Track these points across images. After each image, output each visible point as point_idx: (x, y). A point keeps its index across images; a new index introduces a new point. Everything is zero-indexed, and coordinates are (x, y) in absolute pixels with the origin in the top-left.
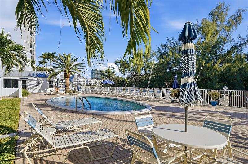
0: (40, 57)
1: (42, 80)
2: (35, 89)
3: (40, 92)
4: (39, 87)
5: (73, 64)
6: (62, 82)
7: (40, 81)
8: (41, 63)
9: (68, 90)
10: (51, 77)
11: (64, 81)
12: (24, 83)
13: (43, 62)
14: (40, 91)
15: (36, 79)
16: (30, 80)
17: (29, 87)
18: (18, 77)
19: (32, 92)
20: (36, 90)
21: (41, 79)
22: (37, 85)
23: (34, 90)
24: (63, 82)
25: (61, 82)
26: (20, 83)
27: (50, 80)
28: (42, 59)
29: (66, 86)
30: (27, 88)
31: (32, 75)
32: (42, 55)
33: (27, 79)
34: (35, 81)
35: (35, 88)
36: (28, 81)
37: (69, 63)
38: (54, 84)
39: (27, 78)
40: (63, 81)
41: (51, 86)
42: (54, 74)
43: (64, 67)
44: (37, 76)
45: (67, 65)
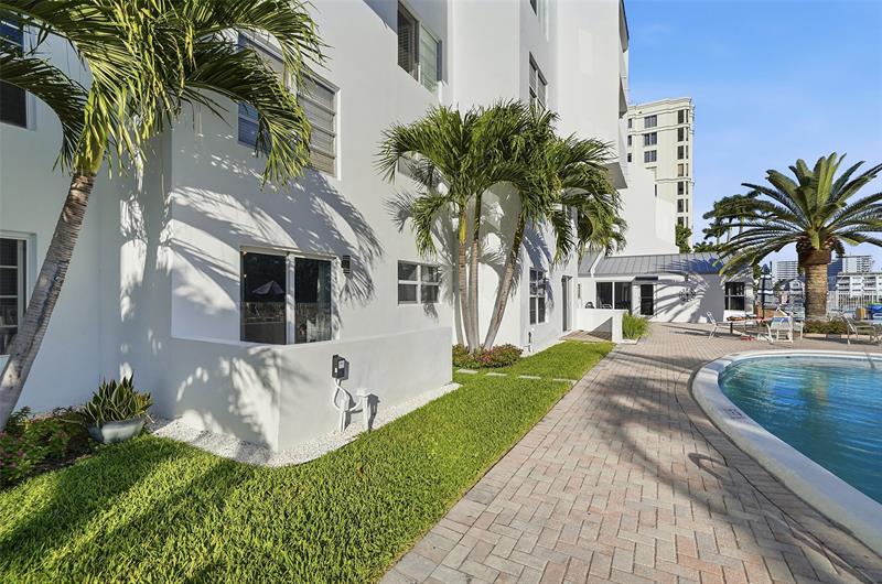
0: (706, 216)
1: (702, 283)
2: (680, 311)
3: (696, 322)
4: (694, 304)
5: (851, 201)
6: (787, 288)
7: (695, 286)
8: (709, 233)
9: (815, 318)
10: (735, 268)
11: (797, 285)
12: (647, 292)
13: (717, 230)
14: (695, 318)
15: (682, 278)
16: (664, 282)
17: (660, 304)
18: (632, 274)
19: (670, 322)
20: (682, 313)
21: (700, 278)
22: (684, 298)
23: (676, 315)
24: (792, 286)
25: (783, 287)
26: (636, 293)
27: (735, 278)
28: (713, 220)
29: (808, 301)
30: (655, 307)
31: (671, 266)
32: (713, 209)
33: (656, 279)
34: (677, 284)
35: (679, 307)
36: (659, 286)
37: (825, 198)
38: (749, 293)
39: (655, 275)
40: (791, 284)
41: (740, 304)
42: (751, 256)
43: (798, 221)
44: (687, 270)
45: (815, 209)
